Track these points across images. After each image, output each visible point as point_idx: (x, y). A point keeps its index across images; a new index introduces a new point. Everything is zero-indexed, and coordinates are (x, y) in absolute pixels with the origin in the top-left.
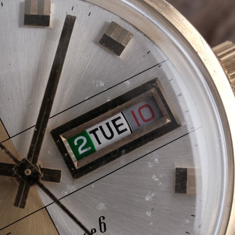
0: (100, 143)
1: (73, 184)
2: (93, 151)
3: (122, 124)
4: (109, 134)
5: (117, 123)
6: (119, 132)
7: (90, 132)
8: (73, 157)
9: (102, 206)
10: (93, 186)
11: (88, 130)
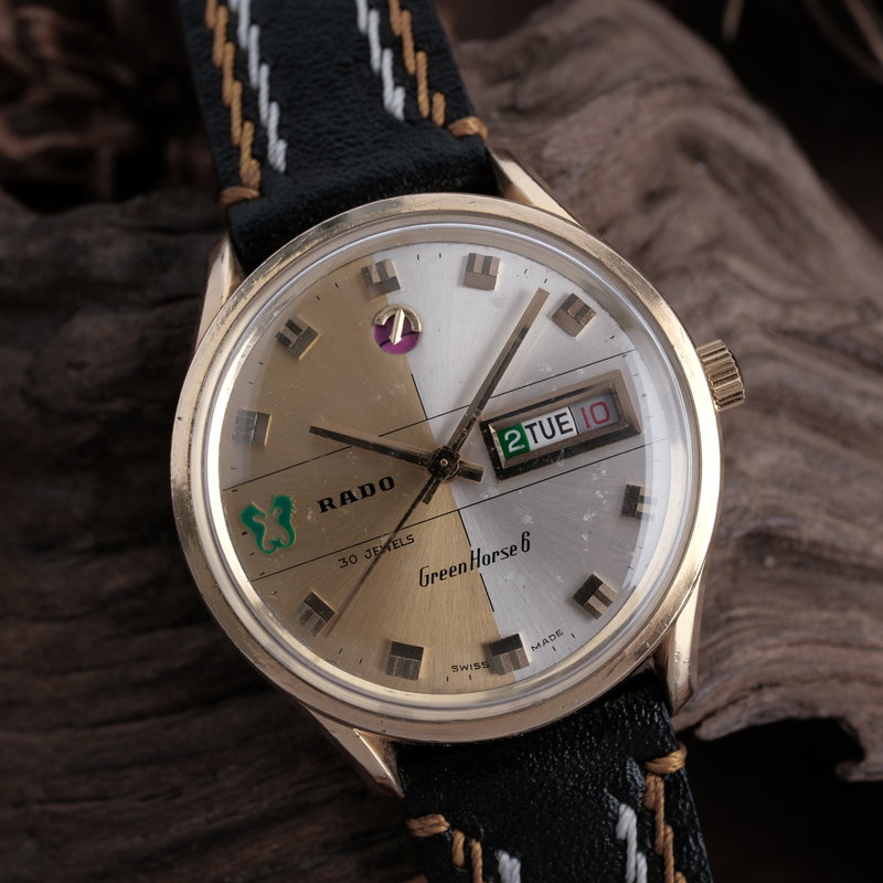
0: (536, 442)
1: (496, 487)
2: (527, 449)
3: (567, 422)
4: (549, 433)
5: (562, 420)
6: (563, 432)
7: (526, 427)
8: (501, 454)
9: (528, 519)
10: (520, 492)
11: (524, 424)
